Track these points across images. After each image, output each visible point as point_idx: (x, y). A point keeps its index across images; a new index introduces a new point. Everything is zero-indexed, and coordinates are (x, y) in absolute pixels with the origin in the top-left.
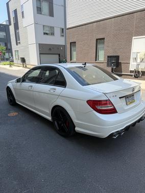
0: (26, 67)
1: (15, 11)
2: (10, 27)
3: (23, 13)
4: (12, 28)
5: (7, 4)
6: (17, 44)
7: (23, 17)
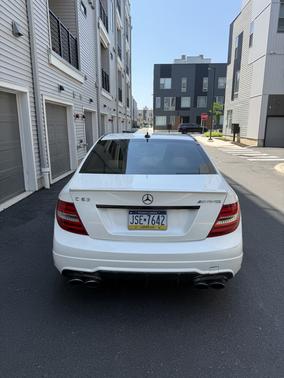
0: (238, 143)
1: (241, 37)
2: (228, 67)
3: (251, 36)
4: (230, 69)
5: (232, 26)
6: (232, 99)
7: (250, 44)
